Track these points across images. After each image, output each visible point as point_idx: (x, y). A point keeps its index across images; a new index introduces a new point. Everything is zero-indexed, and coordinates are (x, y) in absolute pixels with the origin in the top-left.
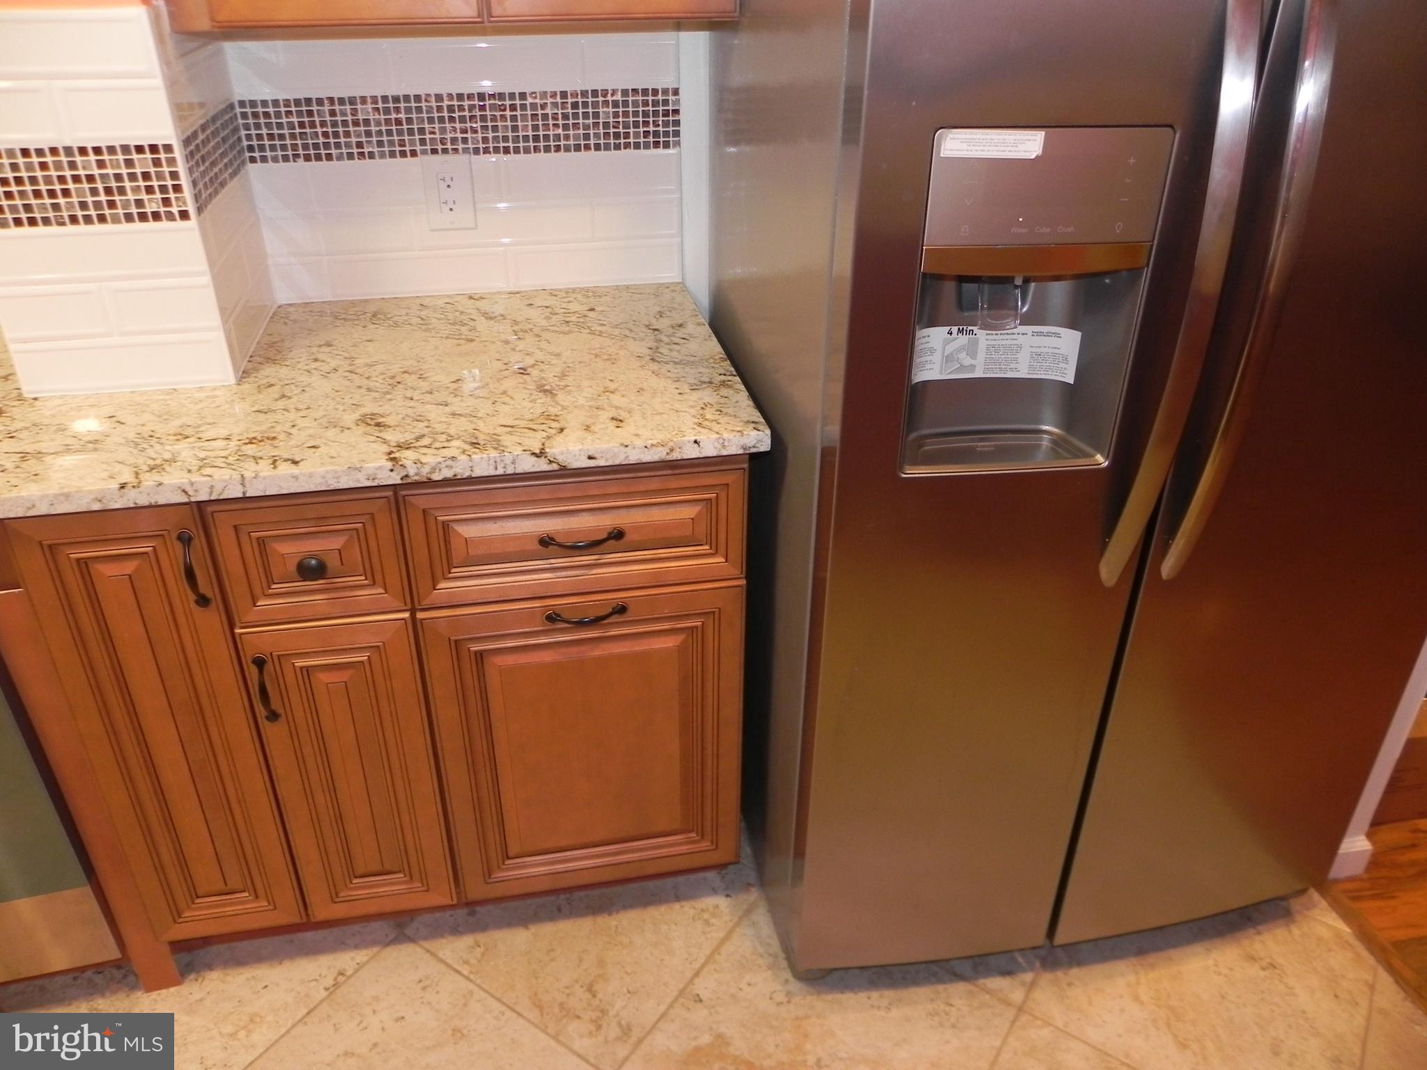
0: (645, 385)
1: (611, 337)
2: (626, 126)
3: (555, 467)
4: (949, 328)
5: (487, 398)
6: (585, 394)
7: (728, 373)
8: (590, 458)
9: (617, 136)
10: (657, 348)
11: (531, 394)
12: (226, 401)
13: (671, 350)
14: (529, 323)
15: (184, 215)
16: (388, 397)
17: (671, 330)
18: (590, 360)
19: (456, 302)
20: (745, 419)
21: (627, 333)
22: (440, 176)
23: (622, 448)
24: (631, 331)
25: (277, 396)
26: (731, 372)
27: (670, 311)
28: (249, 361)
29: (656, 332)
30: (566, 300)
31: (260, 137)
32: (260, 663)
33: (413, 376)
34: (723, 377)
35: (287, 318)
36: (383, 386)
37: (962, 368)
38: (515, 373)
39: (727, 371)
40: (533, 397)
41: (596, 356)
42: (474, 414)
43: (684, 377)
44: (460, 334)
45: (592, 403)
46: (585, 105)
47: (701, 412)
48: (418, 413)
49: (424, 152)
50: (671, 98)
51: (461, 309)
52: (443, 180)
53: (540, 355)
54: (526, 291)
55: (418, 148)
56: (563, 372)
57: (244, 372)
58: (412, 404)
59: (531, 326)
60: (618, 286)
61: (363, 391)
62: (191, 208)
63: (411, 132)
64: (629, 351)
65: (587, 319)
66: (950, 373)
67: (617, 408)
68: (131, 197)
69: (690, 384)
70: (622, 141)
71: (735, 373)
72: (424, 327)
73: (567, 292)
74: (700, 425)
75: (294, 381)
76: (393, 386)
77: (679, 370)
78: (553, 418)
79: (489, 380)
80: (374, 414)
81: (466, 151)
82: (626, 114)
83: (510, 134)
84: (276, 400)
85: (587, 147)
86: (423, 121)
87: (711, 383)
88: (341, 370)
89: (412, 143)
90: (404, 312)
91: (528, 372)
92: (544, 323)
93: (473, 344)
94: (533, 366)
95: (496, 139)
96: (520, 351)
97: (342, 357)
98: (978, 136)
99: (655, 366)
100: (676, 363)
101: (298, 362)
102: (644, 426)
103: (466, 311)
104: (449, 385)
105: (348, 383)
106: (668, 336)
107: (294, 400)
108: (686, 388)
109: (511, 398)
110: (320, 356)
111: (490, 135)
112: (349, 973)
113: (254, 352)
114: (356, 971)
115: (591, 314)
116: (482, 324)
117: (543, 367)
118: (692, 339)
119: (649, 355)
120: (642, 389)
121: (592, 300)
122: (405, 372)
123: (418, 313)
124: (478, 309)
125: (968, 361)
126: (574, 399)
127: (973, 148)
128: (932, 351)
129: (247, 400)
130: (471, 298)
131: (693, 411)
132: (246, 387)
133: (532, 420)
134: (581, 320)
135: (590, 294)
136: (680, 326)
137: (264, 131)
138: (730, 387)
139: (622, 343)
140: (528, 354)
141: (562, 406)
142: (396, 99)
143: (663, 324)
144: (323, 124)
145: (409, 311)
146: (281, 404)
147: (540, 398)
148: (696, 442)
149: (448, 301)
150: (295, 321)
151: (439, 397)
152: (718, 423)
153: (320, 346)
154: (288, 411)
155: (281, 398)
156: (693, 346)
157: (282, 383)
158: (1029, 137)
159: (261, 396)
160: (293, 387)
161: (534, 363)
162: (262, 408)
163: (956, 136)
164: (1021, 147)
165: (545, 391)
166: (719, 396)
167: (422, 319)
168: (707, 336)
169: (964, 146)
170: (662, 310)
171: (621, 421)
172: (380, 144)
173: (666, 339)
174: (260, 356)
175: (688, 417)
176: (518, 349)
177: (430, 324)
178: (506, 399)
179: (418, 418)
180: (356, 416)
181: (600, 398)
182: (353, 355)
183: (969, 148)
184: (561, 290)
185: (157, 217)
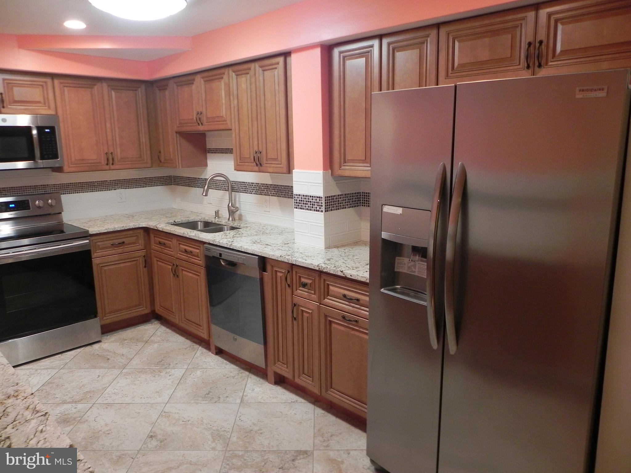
3: (344, 276)
4: (409, 259)
8: (351, 276)
15: (322, 211)
16: (341, 257)
23: (357, 276)
31: (365, 200)
32: (295, 305)
37: (412, 271)
62: (324, 210)
66: (410, 272)
68: (315, 206)
101: (341, 249)
112: (298, 402)
114: (300, 402)
125: (413, 269)
128: (405, 264)
132: (325, 250)
137: (366, 199)
154: (322, 254)
155: (325, 253)
160: (331, 252)
163: (386, 207)
164: (398, 211)
178: (358, 263)
179: (337, 261)
180: (329, 258)
183: (388, 210)
185: (318, 211)
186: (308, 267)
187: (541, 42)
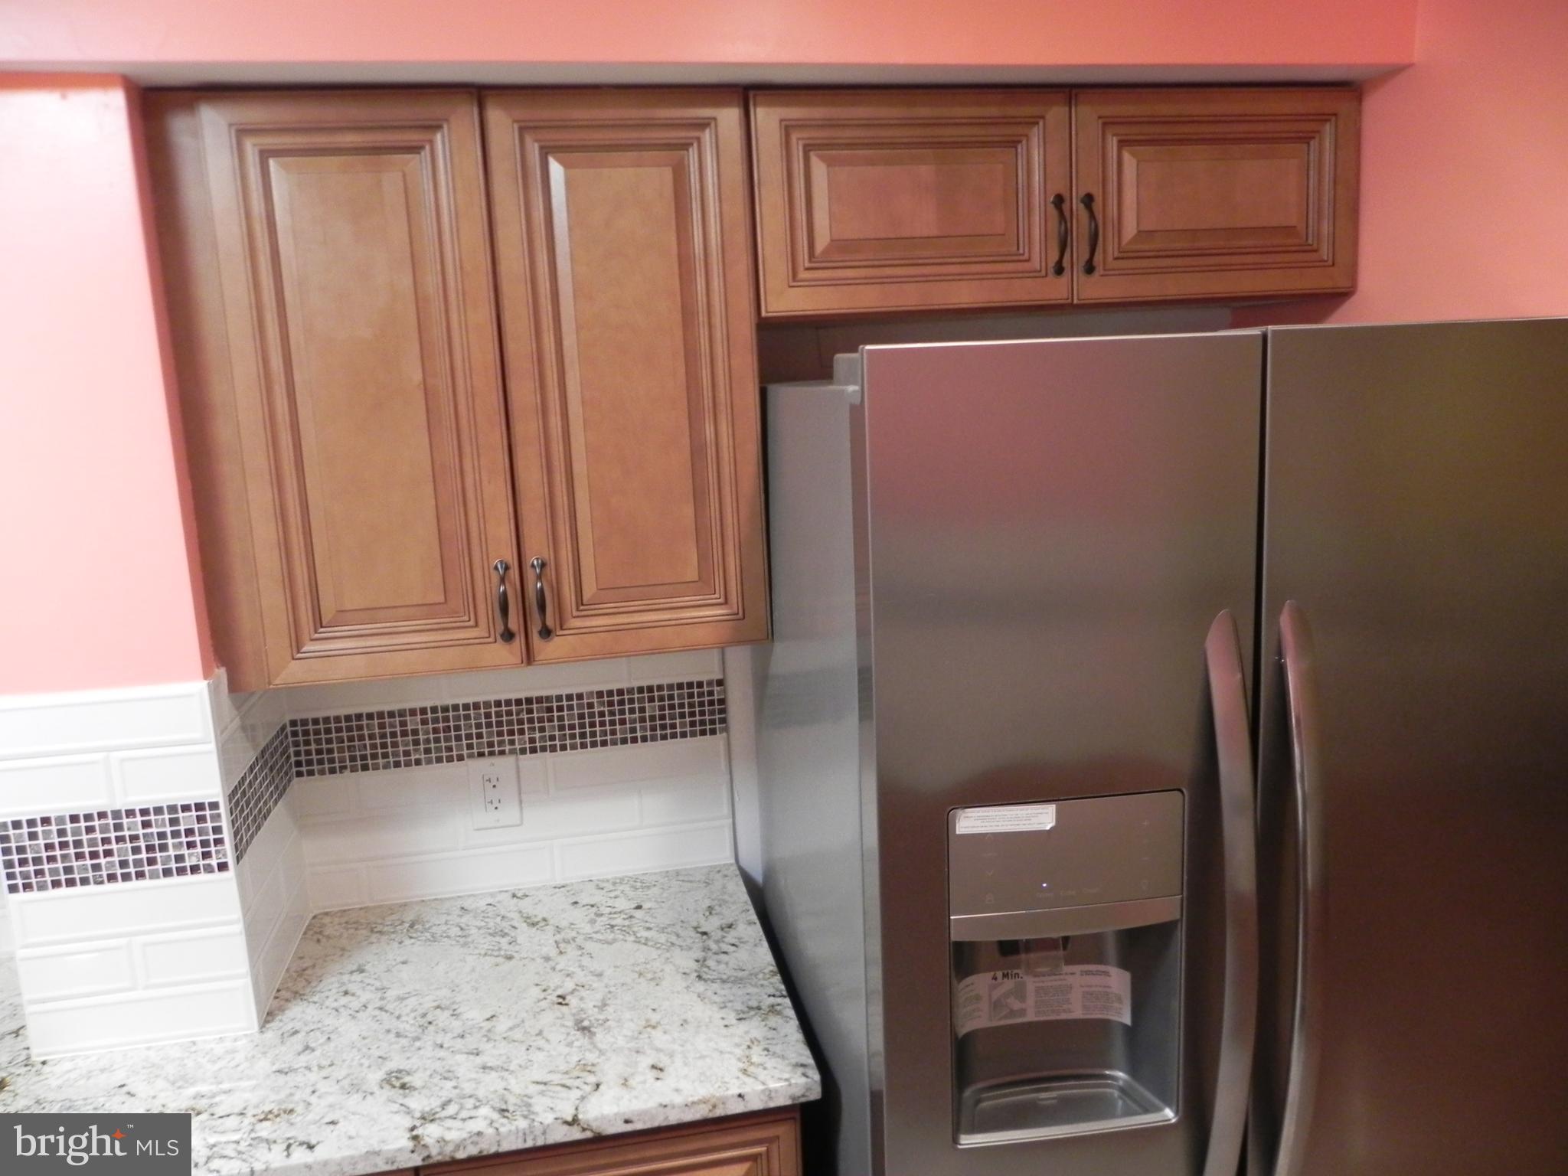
0: (689, 1016)
1: (657, 946)
2: (673, 717)
3: (589, 1136)
4: (992, 973)
5: (522, 1042)
6: (625, 1032)
7: (778, 993)
8: (627, 1122)
9: (663, 727)
10: (705, 960)
11: (568, 1034)
12: (246, 1058)
13: (719, 962)
14: (573, 930)
15: (223, 867)
16: (418, 1044)
17: (720, 933)
18: (634, 980)
19: (499, 902)
20: (794, 1061)
21: (673, 939)
22: (487, 778)
24: (678, 936)
25: (300, 1048)
26: (781, 991)
27: (720, 906)
28: (276, 998)
29: (705, 937)
30: (612, 894)
31: (308, 752)
33: (446, 1011)
34: (772, 1000)
35: (321, 933)
36: (413, 1029)
37: (1012, 1013)
38: (553, 1004)
39: (777, 990)
40: (571, 1038)
41: (640, 974)
42: (505, 1066)
43: (730, 1001)
44: (500, 949)
45: (632, 1045)
46: (631, 701)
47: (747, 1052)
48: (447, 1068)
49: (471, 756)
50: (716, 689)
51: (503, 912)
52: (489, 780)
53: (581, 977)
54: (572, 884)
55: (465, 752)
56: (604, 999)
57: (268, 1014)
58: (442, 1053)
59: (574, 934)
60: (667, 872)
61: (392, 1036)
62: (230, 859)
63: (458, 738)
64: (674, 965)
65: (634, 921)
66: (1001, 1019)
67: (659, 1050)
68: (172, 852)
69: (738, 1012)
70: (669, 731)
71: (785, 993)
72: (462, 940)
73: (614, 884)
74: (745, 1071)
75: (320, 1025)
76: (423, 1028)
77: (725, 991)
78: (589, 1068)
79: (525, 1015)
80: (400, 1071)
81: (513, 752)
82: (672, 707)
83: (557, 733)
84: (299, 1054)
85: (634, 740)
86: (471, 726)
87: (759, 1008)
88: (370, 1007)
89: (459, 748)
90: (444, 918)
91: (566, 1001)
92: (588, 929)
93: (512, 962)
94: (572, 992)
95: (543, 739)
96: (561, 971)
97: (373, 988)
98: (990, 814)
99: (700, 987)
100: (724, 981)
101: (327, 997)
102: (686, 1077)
103: (508, 915)
104: (482, 1025)
105: (376, 1026)
106: (717, 942)
107: (317, 1053)
108: (732, 1018)
109: (547, 1040)
110: (352, 988)
111: (537, 736)
113: (282, 984)
115: (638, 914)
116: (524, 934)
117: (583, 993)
118: (742, 945)
119: (696, 971)
120: (685, 1021)
121: (639, 892)
122: (438, 1007)
123: (458, 920)
124: (520, 912)
125: (1016, 1005)
126: (613, 1040)
127: (987, 824)
128: (978, 998)
129: (268, 1055)
130: (514, 896)
131: (738, 1052)
132: (270, 1035)
133: (566, 1073)
134: (627, 923)
135: (639, 884)
136: (730, 926)
137: (313, 747)
138: (779, 1013)
139: (668, 955)
140: (568, 975)
141: (600, 1051)
142: (445, 709)
143: (712, 925)
144: (372, 737)
145: (449, 918)
146: (304, 1059)
147: (577, 1040)
148: (741, 1096)
149: (490, 901)
150: (328, 937)
151: (471, 1042)
152: (765, 1069)
153: (352, 972)
154: (310, 1069)
155: (304, 1051)
156: (742, 955)
157: (308, 1029)
158: (1040, 811)
159: (283, 1049)
160: (318, 1033)
161: (574, 987)
162: (283, 1066)
163: (970, 815)
164: (1034, 820)
165: (584, 1029)
166: (766, 1028)
167: (462, 929)
168: (758, 941)
169: (978, 823)
170: (714, 903)
171: (661, 1070)
172: (427, 751)
173: (714, 947)
174: (288, 989)
175: (734, 1061)
176: (558, 967)
177: (469, 935)
178: (541, 1043)
179: (446, 1075)
180: (380, 1075)
181: (641, 1036)
182: (386, 984)
183: (983, 824)
184: (608, 881)
185: (195, 869)
187: (1088, 200)
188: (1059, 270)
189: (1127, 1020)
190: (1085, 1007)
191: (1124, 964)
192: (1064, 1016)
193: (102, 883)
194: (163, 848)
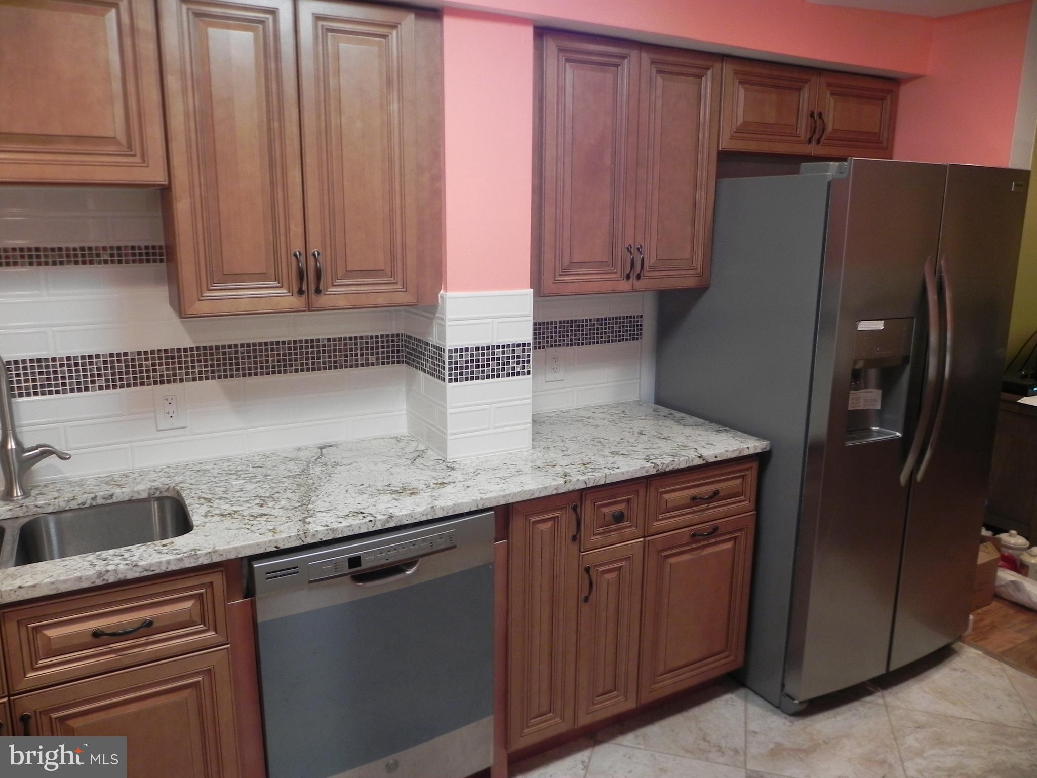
2: (623, 332)
3: (704, 462)
8: (716, 457)
9: (619, 336)
11: (661, 440)
13: (685, 422)
15: (529, 373)
17: (671, 416)
23: (726, 452)
26: (721, 426)
29: (666, 417)
38: (640, 435)
39: (719, 426)
42: (652, 448)
49: (548, 347)
50: (640, 319)
52: (554, 358)
54: (581, 408)
55: (546, 345)
56: (657, 432)
60: (617, 403)
62: (532, 370)
63: (544, 338)
68: (511, 366)
69: (714, 431)
73: (600, 407)
78: (685, 446)
79: (634, 437)
81: (564, 345)
82: (623, 327)
83: (581, 337)
85: (608, 342)
86: (549, 333)
87: (721, 430)
89: (544, 343)
100: (695, 426)
102: (723, 445)
106: (674, 418)
108: (715, 433)
111: (573, 338)
112: (587, 761)
114: (590, 759)
115: (627, 413)
118: (685, 418)
130: (562, 412)
131: (731, 439)
133: (678, 447)
135: (611, 407)
139: (661, 422)
147: (667, 441)
148: (748, 448)
152: (748, 441)
156: (690, 420)
158: (880, 323)
163: (862, 323)
164: (878, 326)
165: (664, 439)
168: (689, 417)
185: (518, 374)
186: (634, 477)
187: (820, 115)
188: (810, 141)
189: (879, 407)
190: (864, 405)
191: (878, 387)
192: (858, 408)
193: (484, 379)
194: (508, 363)
